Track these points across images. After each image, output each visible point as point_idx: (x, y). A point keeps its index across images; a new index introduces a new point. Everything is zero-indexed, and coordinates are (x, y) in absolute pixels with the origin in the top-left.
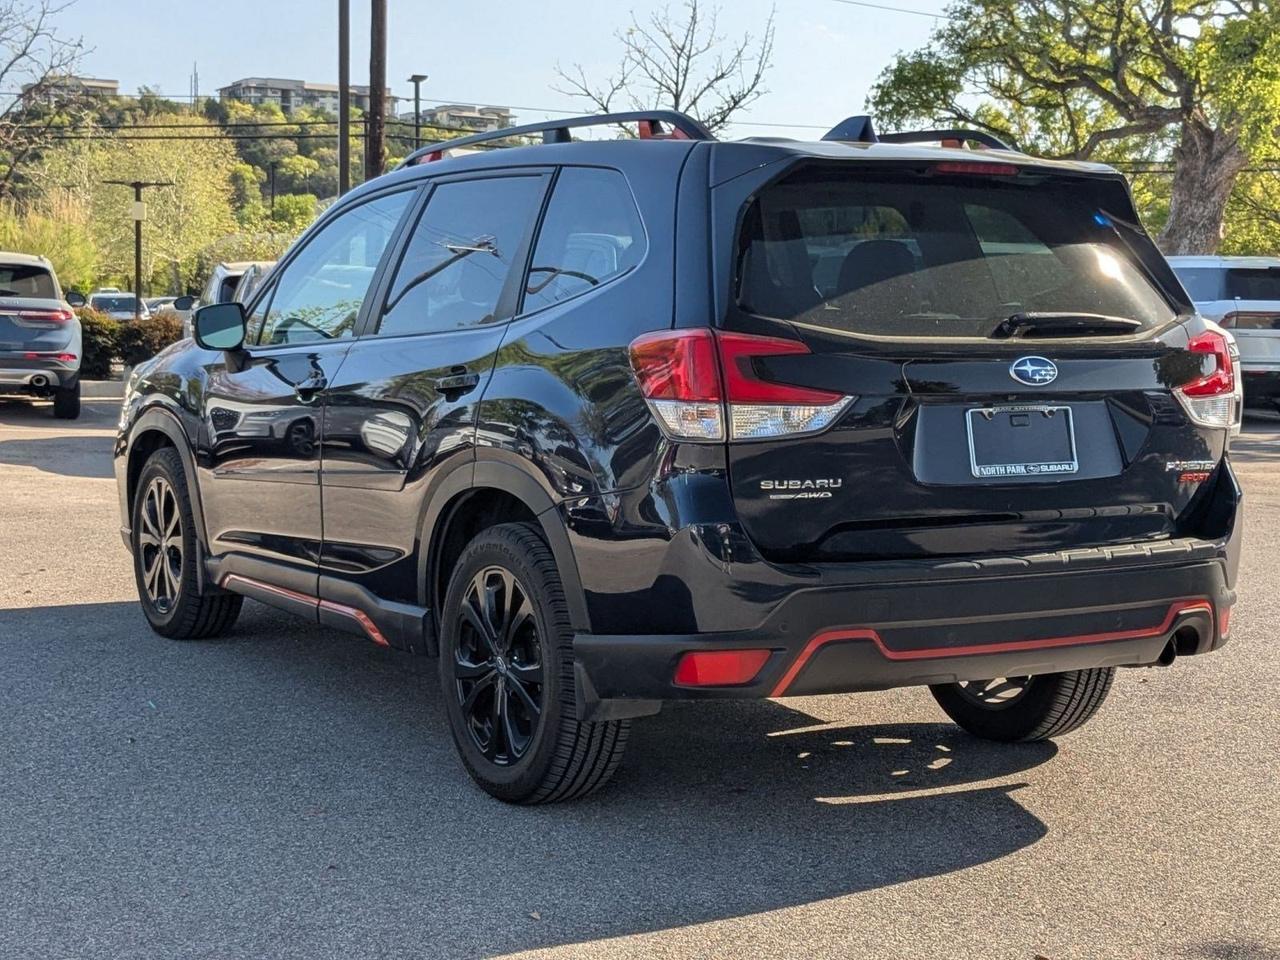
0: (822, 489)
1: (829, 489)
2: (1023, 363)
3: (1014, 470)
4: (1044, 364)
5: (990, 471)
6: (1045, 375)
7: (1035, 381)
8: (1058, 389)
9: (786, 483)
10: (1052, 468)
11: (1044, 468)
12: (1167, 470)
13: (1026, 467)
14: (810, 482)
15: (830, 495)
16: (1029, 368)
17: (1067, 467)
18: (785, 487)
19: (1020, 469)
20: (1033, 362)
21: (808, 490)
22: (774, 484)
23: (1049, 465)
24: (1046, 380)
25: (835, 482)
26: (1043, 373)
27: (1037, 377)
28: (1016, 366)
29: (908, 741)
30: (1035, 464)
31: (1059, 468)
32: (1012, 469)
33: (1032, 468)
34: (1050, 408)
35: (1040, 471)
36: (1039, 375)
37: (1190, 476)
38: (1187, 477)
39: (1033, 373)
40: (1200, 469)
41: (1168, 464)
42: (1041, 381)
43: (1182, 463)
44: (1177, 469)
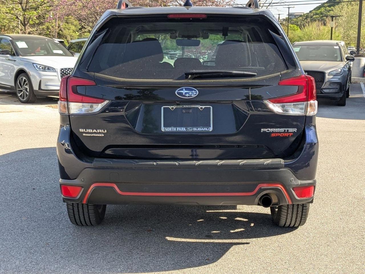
0: (100, 133)
1: (102, 133)
2: (182, 90)
4: (192, 90)
5: (169, 129)
6: (191, 94)
7: (186, 96)
8: (198, 99)
9: (87, 130)
10: (199, 129)
11: (195, 129)
12: (262, 132)
13: (186, 129)
14: (95, 130)
15: (103, 135)
16: (184, 91)
17: (206, 129)
18: (87, 131)
19: (183, 129)
20: (186, 89)
21: (95, 133)
22: (84, 130)
23: (197, 128)
24: (192, 96)
25: (104, 131)
26: (190, 93)
27: (187, 95)
28: (178, 91)
29: (247, 220)
30: (190, 127)
31: (202, 129)
32: (179, 129)
33: (189, 129)
34: (201, 107)
35: (193, 130)
36: (188, 94)
37: (277, 135)
38: (275, 135)
39: (186, 93)
40: (284, 132)
41: (262, 129)
42: (188, 96)
43: (272, 129)
44: (268, 131)
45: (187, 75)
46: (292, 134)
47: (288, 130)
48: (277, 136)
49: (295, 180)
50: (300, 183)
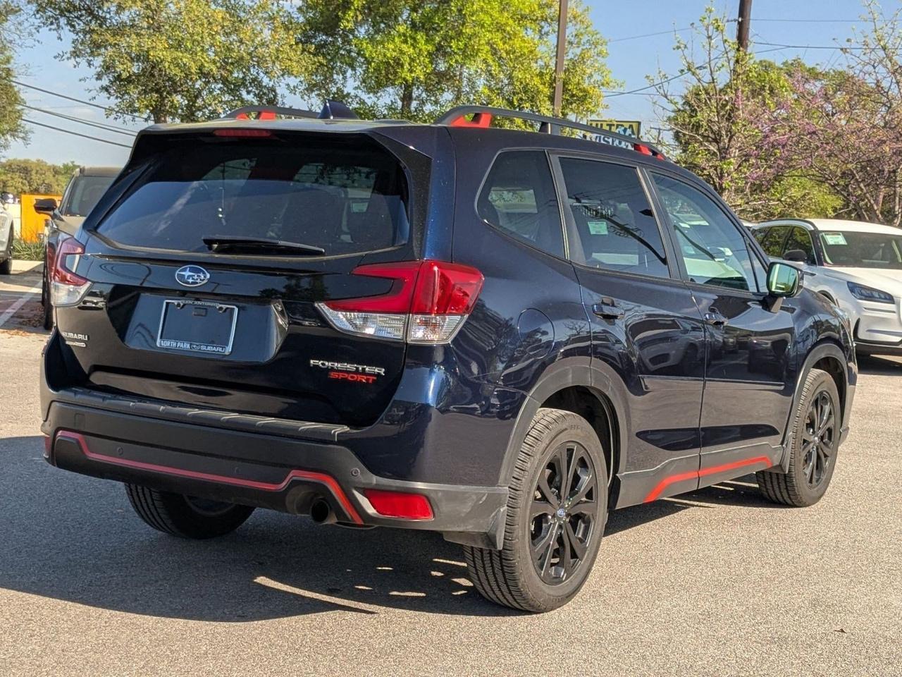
0: (81, 341)
1: (83, 341)
2: (184, 270)
3: (182, 346)
4: (199, 271)
5: (167, 344)
6: (198, 279)
7: (189, 283)
9: (69, 334)
10: (209, 348)
11: (203, 348)
12: (311, 365)
13: (191, 345)
14: (76, 336)
15: (85, 345)
16: (187, 273)
17: (220, 349)
18: (69, 336)
19: (186, 345)
20: (191, 270)
21: (76, 340)
22: (66, 334)
23: (207, 346)
24: (197, 283)
25: (85, 337)
26: (196, 277)
28: (180, 271)
30: (197, 344)
31: (214, 349)
32: (180, 345)
33: (195, 346)
34: (221, 306)
35: (200, 349)
36: (193, 279)
37: (341, 376)
38: (339, 375)
39: (189, 277)
40: (357, 372)
41: (312, 362)
42: (193, 283)
43: (330, 364)
44: (323, 367)
45: (209, 242)
46: (375, 378)
47: (364, 369)
48: (342, 378)
49: (362, 473)
50: (374, 482)
